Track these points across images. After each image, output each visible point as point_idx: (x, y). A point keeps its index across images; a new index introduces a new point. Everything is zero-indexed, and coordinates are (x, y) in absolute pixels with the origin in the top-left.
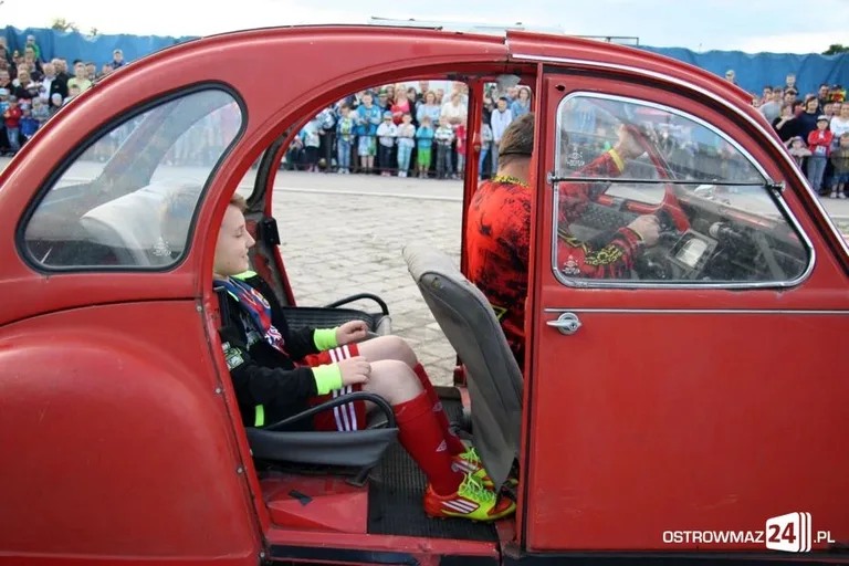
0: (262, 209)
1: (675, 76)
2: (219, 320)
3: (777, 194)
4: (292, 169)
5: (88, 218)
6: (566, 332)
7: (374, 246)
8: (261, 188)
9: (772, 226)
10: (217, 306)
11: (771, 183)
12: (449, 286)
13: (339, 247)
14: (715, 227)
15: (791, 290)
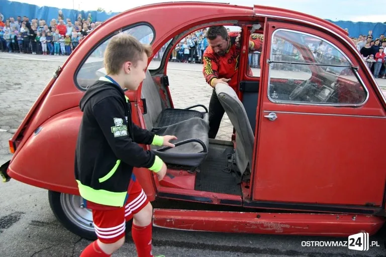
0: (163, 72)
1: (318, 24)
2: (143, 110)
3: (355, 71)
4: (178, 62)
5: (99, 72)
6: (271, 120)
7: (206, 91)
8: (163, 64)
9: (355, 84)
10: (142, 105)
11: (354, 66)
12: (229, 98)
13: (193, 91)
14: (333, 85)
15: (359, 108)
